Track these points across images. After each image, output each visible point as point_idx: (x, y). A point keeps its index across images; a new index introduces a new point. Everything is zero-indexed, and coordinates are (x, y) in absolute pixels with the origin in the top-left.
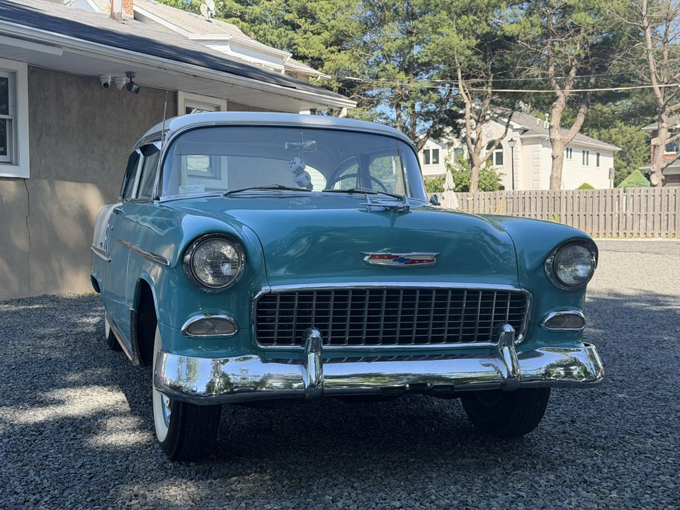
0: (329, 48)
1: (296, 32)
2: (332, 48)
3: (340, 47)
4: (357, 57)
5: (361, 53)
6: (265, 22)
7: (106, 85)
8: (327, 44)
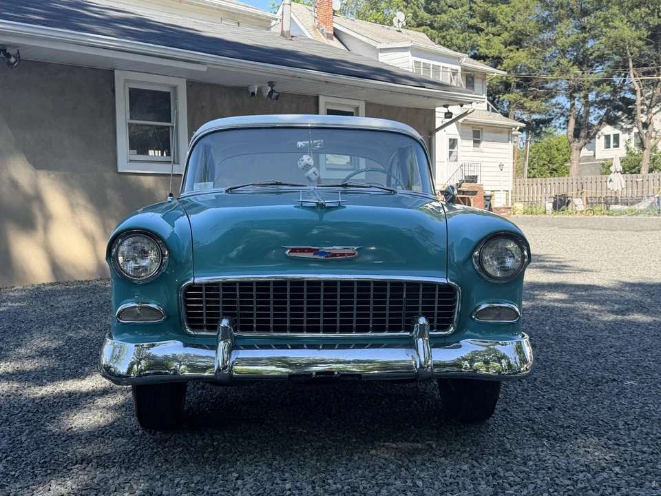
0: (508, 47)
1: (480, 35)
2: (511, 48)
3: (518, 47)
4: (533, 54)
5: (538, 49)
6: (452, 27)
7: (253, 94)
8: (506, 44)
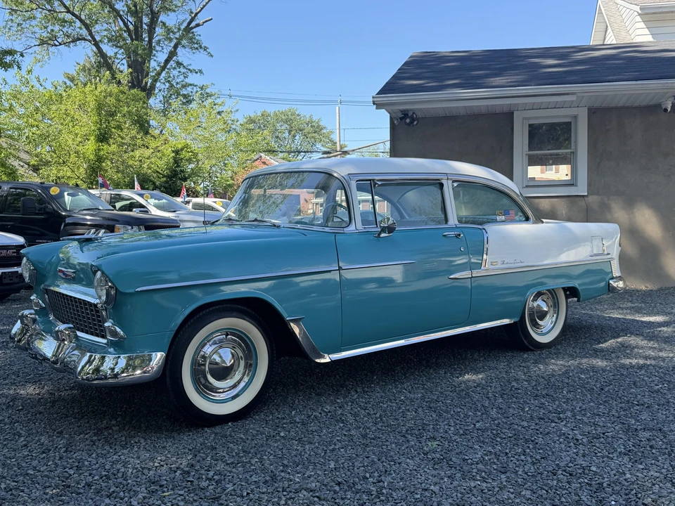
7: (666, 110)
